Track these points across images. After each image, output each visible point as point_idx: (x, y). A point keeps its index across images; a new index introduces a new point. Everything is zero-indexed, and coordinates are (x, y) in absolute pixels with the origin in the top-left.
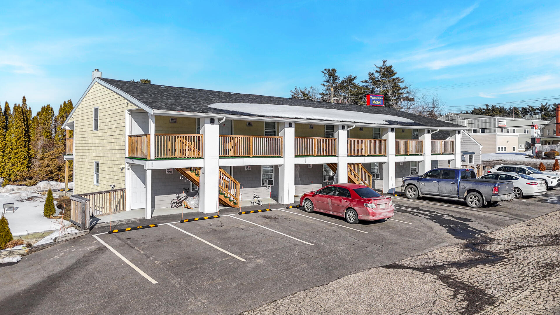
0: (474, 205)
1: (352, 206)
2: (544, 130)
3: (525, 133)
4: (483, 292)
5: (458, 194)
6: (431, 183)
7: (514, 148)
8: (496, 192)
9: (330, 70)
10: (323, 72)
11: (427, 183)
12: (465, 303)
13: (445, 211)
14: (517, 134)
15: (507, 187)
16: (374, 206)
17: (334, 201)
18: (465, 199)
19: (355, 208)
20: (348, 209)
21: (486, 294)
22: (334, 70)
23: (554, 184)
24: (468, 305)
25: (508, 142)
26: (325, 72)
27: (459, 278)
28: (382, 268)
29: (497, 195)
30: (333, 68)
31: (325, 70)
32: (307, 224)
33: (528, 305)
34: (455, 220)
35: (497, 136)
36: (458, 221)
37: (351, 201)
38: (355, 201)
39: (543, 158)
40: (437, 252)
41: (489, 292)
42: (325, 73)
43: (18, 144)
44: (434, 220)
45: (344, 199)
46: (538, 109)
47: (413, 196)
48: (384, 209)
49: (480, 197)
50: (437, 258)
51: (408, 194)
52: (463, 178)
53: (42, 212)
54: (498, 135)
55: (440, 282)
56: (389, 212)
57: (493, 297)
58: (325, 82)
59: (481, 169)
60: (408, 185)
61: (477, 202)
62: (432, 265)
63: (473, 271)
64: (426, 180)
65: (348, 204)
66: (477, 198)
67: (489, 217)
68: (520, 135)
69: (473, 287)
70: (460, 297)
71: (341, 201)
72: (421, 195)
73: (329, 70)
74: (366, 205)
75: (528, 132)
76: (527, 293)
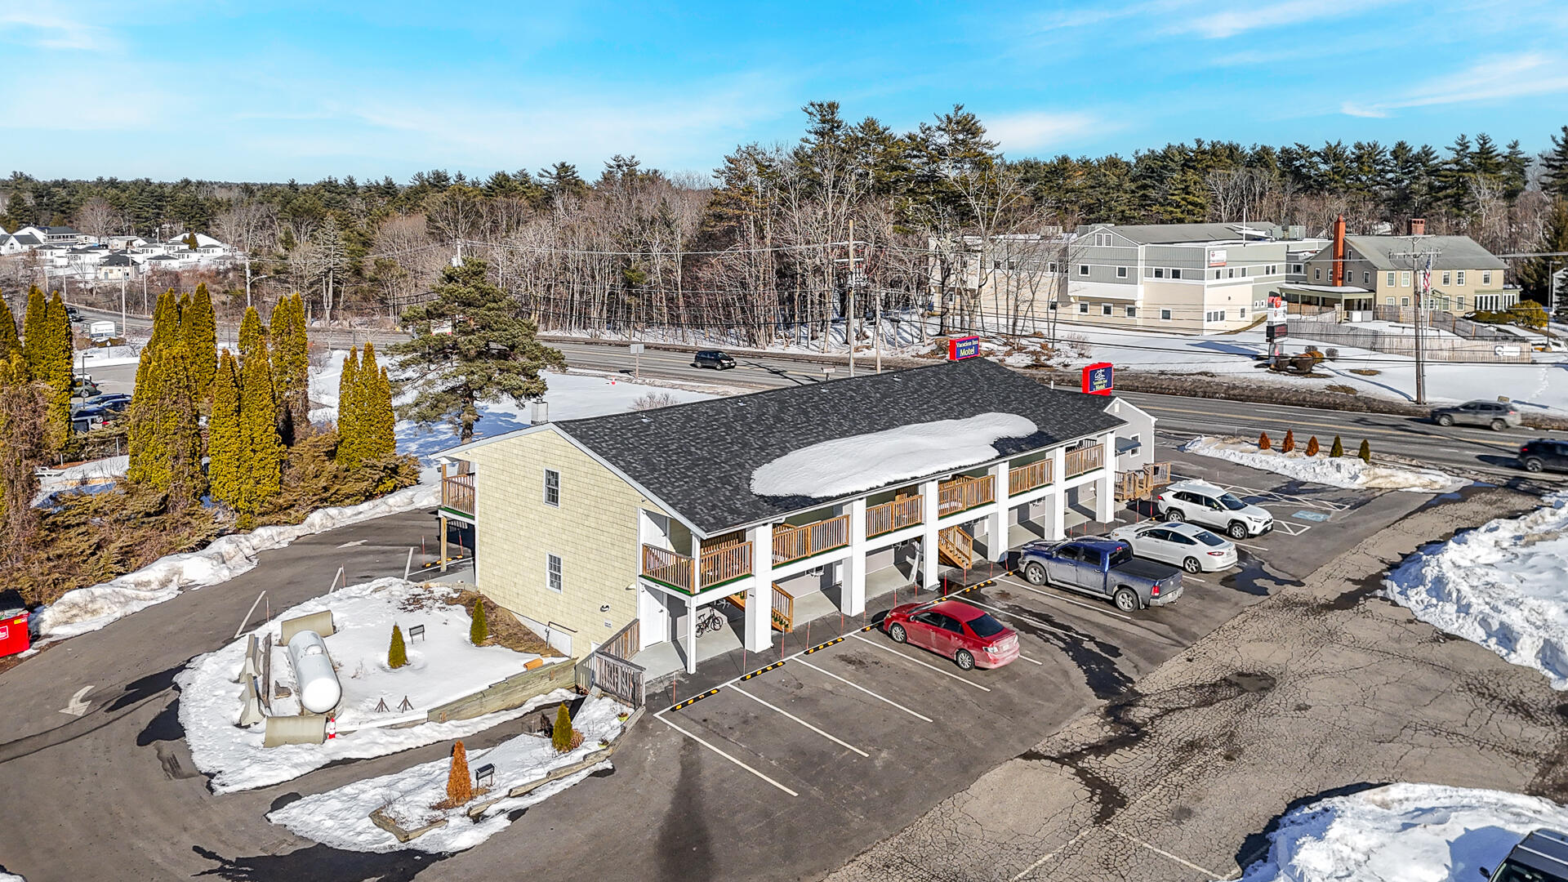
0: (1127, 608)
1: (966, 647)
2: (1309, 267)
3: (1268, 273)
4: (1116, 790)
5: (1105, 588)
6: (1066, 566)
7: (1243, 311)
8: (1157, 594)
9: (825, 105)
10: (806, 111)
11: (1060, 565)
12: (1099, 807)
13: (1086, 626)
14: (1251, 279)
15: (1172, 583)
16: (996, 650)
17: (939, 635)
18: (1114, 597)
19: (971, 651)
20: (961, 650)
21: (1118, 794)
22: (833, 107)
23: (1257, 532)
24: (1102, 809)
25: (1229, 298)
26: (811, 109)
27: (1097, 771)
28: (1018, 760)
29: (1157, 597)
30: (832, 100)
31: (812, 105)
32: (908, 675)
33: (1154, 805)
34: (1097, 650)
35: (1206, 289)
36: (1103, 654)
37: (965, 641)
38: (970, 641)
39: (1287, 370)
40: (1074, 726)
41: (1122, 790)
42: (810, 114)
43: (264, 441)
44: (1071, 653)
45: (955, 636)
46: (1319, 154)
47: (1038, 580)
48: (1008, 651)
49: (1135, 598)
50: (1075, 739)
51: (1031, 577)
52: (1113, 563)
53: (467, 636)
54: (1208, 286)
55: (1078, 779)
56: (1014, 653)
57: (1126, 797)
58: (810, 132)
59: (1151, 472)
60: (1031, 562)
61: (1131, 605)
62: (1069, 751)
63: (1110, 760)
64: (1058, 560)
65: (960, 643)
66: (1130, 598)
67: (1143, 640)
68: (1256, 281)
69: (1108, 784)
70: (1096, 799)
71: (950, 638)
72: (1050, 581)
73: (821, 105)
74: (986, 650)
75: (1274, 271)
76: (1156, 790)
